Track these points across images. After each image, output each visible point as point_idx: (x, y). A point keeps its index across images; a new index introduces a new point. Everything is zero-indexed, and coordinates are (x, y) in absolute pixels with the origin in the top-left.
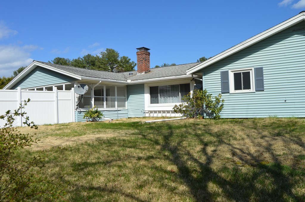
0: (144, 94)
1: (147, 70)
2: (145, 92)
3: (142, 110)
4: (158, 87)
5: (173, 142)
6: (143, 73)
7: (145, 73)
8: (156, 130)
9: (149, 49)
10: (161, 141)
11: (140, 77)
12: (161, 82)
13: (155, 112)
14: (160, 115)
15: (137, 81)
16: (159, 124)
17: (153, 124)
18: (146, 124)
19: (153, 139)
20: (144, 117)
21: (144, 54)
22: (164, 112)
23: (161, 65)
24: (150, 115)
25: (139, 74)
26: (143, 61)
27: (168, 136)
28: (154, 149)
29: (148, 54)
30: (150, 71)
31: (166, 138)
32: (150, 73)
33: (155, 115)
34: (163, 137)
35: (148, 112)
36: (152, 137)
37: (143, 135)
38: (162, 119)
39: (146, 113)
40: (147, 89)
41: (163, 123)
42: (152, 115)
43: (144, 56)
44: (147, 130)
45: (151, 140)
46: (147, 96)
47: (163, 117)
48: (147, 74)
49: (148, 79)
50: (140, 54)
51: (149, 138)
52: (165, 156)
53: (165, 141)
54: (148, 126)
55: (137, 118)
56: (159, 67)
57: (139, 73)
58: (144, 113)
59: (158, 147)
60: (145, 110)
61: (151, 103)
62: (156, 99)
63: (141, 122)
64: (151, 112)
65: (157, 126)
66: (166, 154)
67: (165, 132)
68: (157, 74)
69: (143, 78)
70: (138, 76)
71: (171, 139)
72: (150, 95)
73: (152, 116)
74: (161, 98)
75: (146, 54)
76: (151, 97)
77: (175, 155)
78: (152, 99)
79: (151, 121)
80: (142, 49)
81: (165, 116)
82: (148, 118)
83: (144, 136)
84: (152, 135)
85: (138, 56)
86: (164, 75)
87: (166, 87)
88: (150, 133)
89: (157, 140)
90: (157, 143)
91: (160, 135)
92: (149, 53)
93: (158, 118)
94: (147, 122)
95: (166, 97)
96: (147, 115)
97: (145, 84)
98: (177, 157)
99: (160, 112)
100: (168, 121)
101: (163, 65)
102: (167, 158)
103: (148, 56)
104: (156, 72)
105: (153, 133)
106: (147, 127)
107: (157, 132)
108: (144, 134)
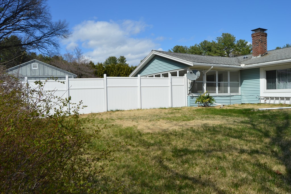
0: (259, 79)
1: (264, 53)
2: (260, 77)
3: (257, 96)
4: (275, 71)
5: (287, 136)
6: (259, 56)
7: (261, 56)
8: (270, 119)
9: (266, 30)
10: (272, 134)
11: (255, 61)
12: (280, 65)
13: (272, 98)
14: (277, 102)
15: (251, 65)
16: (274, 112)
17: (267, 112)
18: (259, 111)
19: (263, 130)
20: (259, 104)
21: (259, 35)
22: (282, 98)
23: (283, 46)
24: (266, 101)
25: (254, 58)
26: (259, 43)
27: (282, 127)
28: (262, 141)
29: (264, 35)
30: (266, 54)
31: (280, 130)
32: (267, 56)
33: (272, 102)
34: (275, 128)
35: (264, 98)
36: (263, 127)
37: (252, 124)
38: (279, 106)
39: (261, 99)
40: (263, 73)
41: (279, 111)
42: (268, 101)
43: (260, 37)
44: (258, 118)
45: (260, 131)
46: (263, 82)
47: (281, 105)
48: (264, 57)
49: (264, 62)
50: (255, 35)
51: (259, 128)
52: (273, 151)
53: (277, 133)
54: (261, 114)
55: (250, 105)
56: (280, 48)
57: (254, 56)
58: (259, 99)
59: (267, 140)
60: (261, 96)
61: (268, 88)
62: (274, 84)
63: (254, 109)
64: (267, 98)
65: (271, 114)
66: (275, 149)
67: (280, 122)
68: (275, 57)
69: (259, 61)
70: (253, 59)
71: (285, 131)
72: (266, 80)
73: (267, 103)
74: (279, 83)
75: (262, 36)
76: (268, 82)
77: (286, 153)
78: (269, 84)
79: (265, 109)
80: (258, 30)
81: (283, 103)
82: (263, 105)
83: (254, 125)
84: (263, 124)
85: (253, 38)
86: (284, 57)
87: (286, 70)
88: (261, 123)
89: (268, 131)
90: (266, 135)
91: (272, 126)
92: (266, 34)
93: (274, 105)
94: (260, 109)
95: (285, 83)
96: (262, 101)
97: (260, 69)
98: (287, 155)
99: (277, 98)
100: (286, 110)
101: (286, 46)
102: (275, 154)
103: (264, 37)
104: (274, 54)
105: (264, 123)
106: (259, 116)
107: (269, 122)
108: (254, 123)
